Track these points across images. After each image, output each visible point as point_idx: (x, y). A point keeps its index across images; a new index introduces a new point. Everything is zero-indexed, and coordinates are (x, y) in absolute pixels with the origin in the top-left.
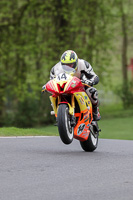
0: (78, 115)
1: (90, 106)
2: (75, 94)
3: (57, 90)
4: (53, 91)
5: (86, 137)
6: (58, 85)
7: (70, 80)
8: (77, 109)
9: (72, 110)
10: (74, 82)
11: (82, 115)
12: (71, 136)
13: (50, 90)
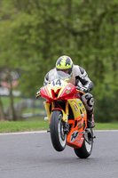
0: (72, 122)
1: (85, 113)
2: (69, 100)
3: (51, 96)
4: (47, 97)
5: (80, 144)
6: (53, 91)
7: (64, 86)
8: (71, 116)
9: (65, 117)
10: (69, 89)
11: (76, 122)
12: (63, 144)
13: (45, 96)
